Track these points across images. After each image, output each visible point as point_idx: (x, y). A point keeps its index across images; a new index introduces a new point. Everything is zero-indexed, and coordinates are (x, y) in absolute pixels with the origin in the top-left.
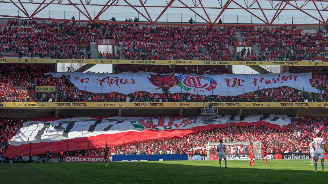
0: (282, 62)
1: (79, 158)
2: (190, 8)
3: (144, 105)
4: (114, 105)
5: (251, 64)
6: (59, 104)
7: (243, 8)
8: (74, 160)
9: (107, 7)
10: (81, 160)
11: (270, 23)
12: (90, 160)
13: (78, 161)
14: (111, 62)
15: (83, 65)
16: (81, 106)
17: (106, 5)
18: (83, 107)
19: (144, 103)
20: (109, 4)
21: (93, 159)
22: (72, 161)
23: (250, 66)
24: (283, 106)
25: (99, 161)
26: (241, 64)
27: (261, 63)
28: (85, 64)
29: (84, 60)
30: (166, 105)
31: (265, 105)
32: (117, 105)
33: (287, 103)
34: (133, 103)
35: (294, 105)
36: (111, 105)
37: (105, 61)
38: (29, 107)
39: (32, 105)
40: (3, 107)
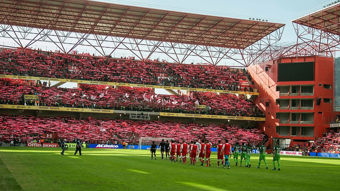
0: (187, 88)
2: (130, 50)
3: (97, 111)
4: (78, 110)
5: (166, 88)
6: (41, 108)
7: (164, 53)
8: (34, 145)
9: (76, 45)
10: (39, 145)
11: (180, 63)
12: (45, 146)
13: (37, 146)
14: (77, 81)
15: (58, 82)
16: (56, 110)
17: (76, 44)
18: (57, 110)
19: (98, 109)
20: (78, 44)
21: (47, 145)
23: (166, 89)
24: (186, 116)
25: (51, 146)
26: (161, 87)
27: (173, 88)
28: (59, 82)
29: (59, 79)
30: (112, 111)
31: (175, 115)
32: (80, 110)
33: (189, 114)
34: (91, 109)
35: (193, 116)
36: (76, 110)
37: (73, 81)
38: (20, 108)
39: (22, 107)
40: (2, 108)
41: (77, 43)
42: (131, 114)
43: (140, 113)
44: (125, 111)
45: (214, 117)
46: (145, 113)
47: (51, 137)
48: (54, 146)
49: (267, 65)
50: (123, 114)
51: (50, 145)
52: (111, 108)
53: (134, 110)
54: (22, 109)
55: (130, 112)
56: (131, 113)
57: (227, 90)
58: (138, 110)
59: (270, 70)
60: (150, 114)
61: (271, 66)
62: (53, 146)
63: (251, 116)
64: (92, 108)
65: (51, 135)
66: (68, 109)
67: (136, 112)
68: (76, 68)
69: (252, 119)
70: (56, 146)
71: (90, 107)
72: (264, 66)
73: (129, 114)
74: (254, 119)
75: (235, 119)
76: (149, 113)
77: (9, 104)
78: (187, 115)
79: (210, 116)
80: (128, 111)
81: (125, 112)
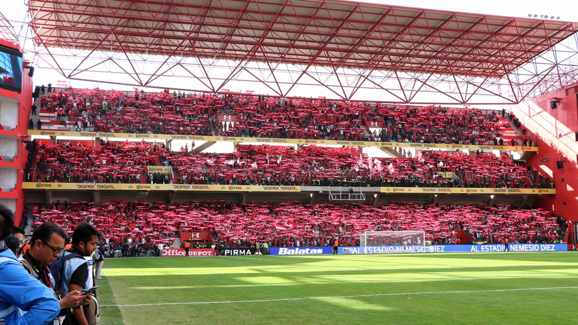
0: (419, 144)
1: (178, 252)
3: (274, 188)
4: (240, 188)
5: (387, 146)
6: (177, 187)
8: (171, 253)
10: (180, 253)
12: (190, 253)
13: (176, 254)
14: (234, 139)
16: (203, 190)
17: (227, 79)
18: (205, 190)
19: (275, 186)
21: (194, 252)
22: (169, 254)
25: (202, 255)
26: (377, 145)
27: (397, 145)
28: (205, 142)
29: (204, 137)
30: (298, 189)
31: (406, 190)
32: (244, 188)
33: (429, 188)
34: (261, 186)
35: (437, 191)
36: (237, 188)
37: (228, 139)
38: (141, 189)
39: (145, 187)
40: (111, 189)
41: (229, 77)
42: (332, 192)
43: (347, 189)
44: (320, 187)
45: (471, 191)
46: (355, 189)
47: (198, 237)
48: (208, 253)
49: (555, 98)
50: (316, 193)
51: (200, 253)
52: (296, 183)
53: (336, 184)
54: (146, 191)
55: (329, 189)
56: (332, 190)
57: (485, 145)
58: (343, 184)
59: (559, 106)
60: (364, 191)
61: (561, 99)
62: (205, 253)
63: (532, 187)
64: (264, 185)
65: (198, 234)
66: (223, 188)
67: (340, 189)
68: (230, 118)
69: (534, 191)
70: (211, 254)
71: (260, 182)
72: (545, 101)
73: (328, 192)
74: (536, 191)
75: (506, 193)
76: (361, 189)
77: (121, 183)
78: (425, 190)
79: (464, 190)
80: (326, 187)
81: (320, 189)
